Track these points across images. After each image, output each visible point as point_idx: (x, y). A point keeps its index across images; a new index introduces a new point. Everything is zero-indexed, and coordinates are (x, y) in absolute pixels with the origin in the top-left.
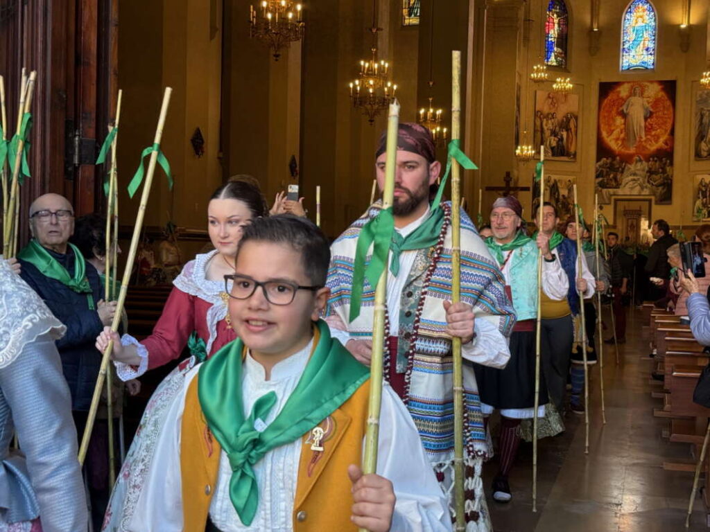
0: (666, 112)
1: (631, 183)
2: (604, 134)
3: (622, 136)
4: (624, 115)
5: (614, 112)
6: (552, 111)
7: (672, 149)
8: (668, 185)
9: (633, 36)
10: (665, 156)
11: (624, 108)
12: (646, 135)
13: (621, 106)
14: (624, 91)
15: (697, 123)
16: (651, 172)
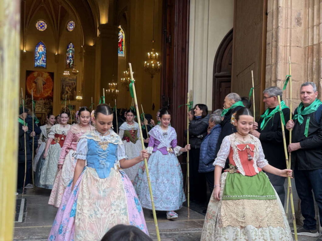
0: (50, 83)
1: (38, 107)
2: (28, 89)
3: (35, 90)
4: (36, 83)
5: (32, 81)
7: (53, 96)
11: (36, 80)
12: (44, 90)
13: (35, 79)
14: (35, 74)
16: (45, 104)
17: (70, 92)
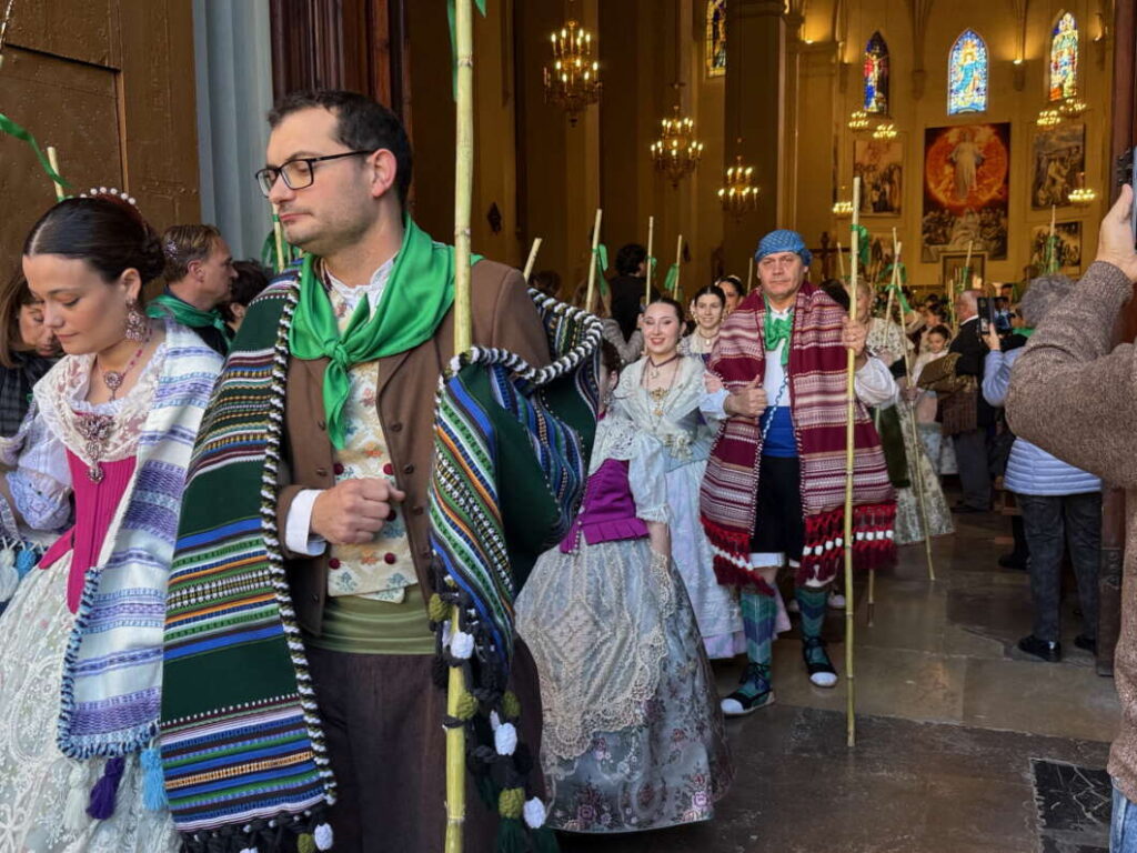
0: (999, 158)
1: (962, 238)
2: (932, 185)
3: (951, 186)
4: (953, 163)
5: (941, 162)
6: (873, 163)
7: (1007, 198)
8: (1002, 238)
9: (962, 75)
10: (1000, 206)
12: (978, 185)
13: (950, 153)
14: (952, 137)
15: (1034, 167)
16: (983, 225)
17: (1063, 180)
